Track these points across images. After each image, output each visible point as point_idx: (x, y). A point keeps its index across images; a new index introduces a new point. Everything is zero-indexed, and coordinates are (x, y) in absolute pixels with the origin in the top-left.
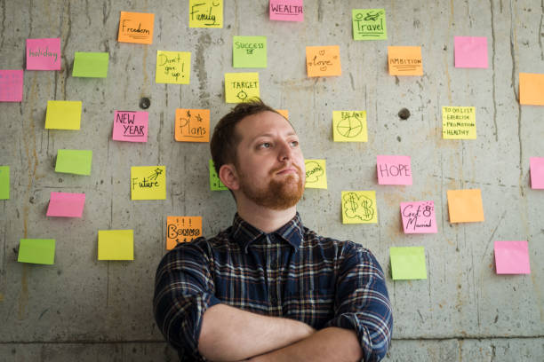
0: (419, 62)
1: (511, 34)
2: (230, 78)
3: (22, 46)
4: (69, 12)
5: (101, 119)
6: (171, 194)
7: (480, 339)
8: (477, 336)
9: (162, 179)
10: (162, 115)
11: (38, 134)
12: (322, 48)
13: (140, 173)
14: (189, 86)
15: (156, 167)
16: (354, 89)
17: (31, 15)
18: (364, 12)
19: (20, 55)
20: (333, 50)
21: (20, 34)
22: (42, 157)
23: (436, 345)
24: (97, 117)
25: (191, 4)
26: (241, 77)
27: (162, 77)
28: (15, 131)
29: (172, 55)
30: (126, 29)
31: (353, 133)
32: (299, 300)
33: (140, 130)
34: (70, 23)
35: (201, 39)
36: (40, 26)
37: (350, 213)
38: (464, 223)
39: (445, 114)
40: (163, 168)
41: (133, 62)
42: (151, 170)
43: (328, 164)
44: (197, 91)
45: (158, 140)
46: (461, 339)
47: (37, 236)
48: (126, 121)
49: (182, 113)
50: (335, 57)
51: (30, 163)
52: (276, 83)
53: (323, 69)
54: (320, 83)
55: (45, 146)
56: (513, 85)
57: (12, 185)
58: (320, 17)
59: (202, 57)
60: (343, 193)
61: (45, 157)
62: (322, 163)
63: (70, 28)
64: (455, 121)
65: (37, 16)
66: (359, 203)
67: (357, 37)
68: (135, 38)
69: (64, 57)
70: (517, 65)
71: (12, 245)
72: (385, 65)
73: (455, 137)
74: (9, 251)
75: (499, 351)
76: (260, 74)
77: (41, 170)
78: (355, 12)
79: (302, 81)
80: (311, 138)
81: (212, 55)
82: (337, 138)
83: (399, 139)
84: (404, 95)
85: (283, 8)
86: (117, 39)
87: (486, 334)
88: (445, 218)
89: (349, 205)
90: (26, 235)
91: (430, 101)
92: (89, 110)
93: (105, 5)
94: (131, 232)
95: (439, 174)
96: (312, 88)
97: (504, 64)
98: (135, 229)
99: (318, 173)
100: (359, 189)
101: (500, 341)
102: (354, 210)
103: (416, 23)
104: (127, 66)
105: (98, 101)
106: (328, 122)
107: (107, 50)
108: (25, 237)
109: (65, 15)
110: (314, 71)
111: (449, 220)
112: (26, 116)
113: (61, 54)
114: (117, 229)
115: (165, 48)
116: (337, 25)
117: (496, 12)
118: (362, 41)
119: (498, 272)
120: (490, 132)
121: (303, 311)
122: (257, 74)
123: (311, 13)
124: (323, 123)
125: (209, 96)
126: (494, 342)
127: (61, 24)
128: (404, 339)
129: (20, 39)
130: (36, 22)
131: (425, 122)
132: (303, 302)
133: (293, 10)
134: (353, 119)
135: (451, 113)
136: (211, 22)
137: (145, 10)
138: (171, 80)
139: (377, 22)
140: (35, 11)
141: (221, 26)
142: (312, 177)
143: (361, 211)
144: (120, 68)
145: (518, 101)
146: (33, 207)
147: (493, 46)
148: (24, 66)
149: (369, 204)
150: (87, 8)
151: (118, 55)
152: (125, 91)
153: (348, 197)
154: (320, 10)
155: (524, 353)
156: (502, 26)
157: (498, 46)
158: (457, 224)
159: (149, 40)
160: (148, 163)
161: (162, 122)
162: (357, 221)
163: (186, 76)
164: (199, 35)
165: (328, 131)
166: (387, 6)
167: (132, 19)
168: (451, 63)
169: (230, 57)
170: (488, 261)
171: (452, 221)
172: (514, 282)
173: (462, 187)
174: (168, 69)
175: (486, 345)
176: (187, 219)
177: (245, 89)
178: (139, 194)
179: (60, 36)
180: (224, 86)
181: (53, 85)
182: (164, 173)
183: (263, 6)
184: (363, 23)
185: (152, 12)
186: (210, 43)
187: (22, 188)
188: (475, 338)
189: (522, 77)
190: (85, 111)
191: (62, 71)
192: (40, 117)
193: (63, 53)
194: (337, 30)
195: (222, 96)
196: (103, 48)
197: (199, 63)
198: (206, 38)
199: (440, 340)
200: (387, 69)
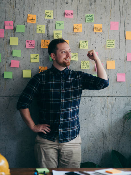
0: (101, 28)
1: (125, 21)
2: (55, 32)
3: (3, 23)
4: (15, 14)
5: (23, 42)
6: (40, 61)
7: (112, 97)
8: (112, 96)
9: (38, 57)
10: (38, 41)
11: (8, 46)
12: (78, 24)
13: (33, 56)
14: (44, 34)
15: (36, 54)
16: (85, 35)
17: (6, 15)
18: (88, 15)
19: (3, 25)
20: (80, 25)
21: (3, 20)
22: (9, 51)
23: (102, 98)
24: (22, 41)
25: (45, 12)
26: (57, 32)
27: (38, 31)
28: (2, 45)
29: (40, 26)
30: (29, 19)
31: (84, 46)
32: (70, 88)
33: (33, 45)
34: (15, 17)
35: (48, 22)
36: (8, 18)
37: (83, 66)
38: (110, 69)
39: (107, 42)
40: (38, 54)
41: (31, 27)
42: (35, 55)
43: (78, 54)
44: (47, 35)
45: (37, 48)
46: (108, 96)
47: (8, 71)
48: (29, 43)
49: (43, 41)
50: (81, 27)
51: (6, 53)
52: (66, 33)
53: (78, 30)
54: (77, 33)
55: (9, 49)
56: (124, 34)
57: (2, 58)
58: (77, 16)
59: (48, 26)
60: (82, 61)
61: (10, 51)
62: (77, 54)
63: (15, 18)
64: (109, 43)
65: (7, 15)
66: (85, 64)
67: (87, 22)
68: (31, 21)
69: (14, 26)
70: (126, 29)
71: (2, 73)
72: (93, 29)
73: (109, 47)
74: (1, 75)
75: (117, 99)
76: (62, 31)
77: (8, 55)
78: (86, 15)
79: (72, 33)
80: (74, 47)
81: (50, 26)
82: (81, 48)
83: (96, 48)
84: (97, 37)
85: (68, 14)
86: (27, 21)
87: (114, 96)
88: (106, 68)
89: (83, 64)
90: (6, 71)
91: (104, 38)
92: (20, 40)
93: (24, 12)
94: (30, 70)
95: (105, 57)
96: (75, 35)
97: (123, 29)
98: (31, 70)
99: (76, 56)
100: (85, 60)
101: (117, 97)
102: (84, 65)
103: (101, 18)
104: (29, 28)
105: (22, 38)
106: (78, 43)
107: (24, 24)
108: (5, 71)
109: (14, 15)
110: (75, 30)
111: (107, 68)
112: (5, 41)
113: (13, 25)
114: (27, 69)
115: (39, 24)
116: (82, 18)
117: (121, 15)
118: (88, 23)
119: (118, 81)
120: (118, 46)
121: (71, 91)
122: (61, 31)
123: (75, 15)
124: (77, 43)
125: (49, 36)
126: (116, 97)
127: (13, 18)
128: (94, 96)
129: (3, 21)
130: (7, 17)
131: (102, 44)
132: (71, 88)
133: (71, 14)
134: (85, 43)
135: (109, 41)
136: (50, 17)
137: (34, 14)
138: (40, 32)
139: (92, 18)
140: (6, 14)
141: (53, 18)
142: (74, 57)
143: (86, 66)
144: (28, 29)
145: (125, 38)
146: (7, 64)
147: (120, 24)
148: (4, 28)
149: (88, 64)
150: (19, 13)
151: (27, 26)
152: (29, 35)
153: (82, 62)
154: (77, 14)
155: (123, 100)
156: (123, 19)
157: (121, 24)
158: (109, 69)
159: (35, 22)
160: (35, 53)
161: (38, 43)
162: (85, 68)
163: (44, 31)
164: (47, 21)
165: (78, 46)
166: (94, 14)
167: (31, 16)
168: (109, 29)
169: (55, 26)
170: (115, 78)
171: (107, 69)
172: (121, 83)
173: (110, 60)
174: (40, 29)
175: (114, 98)
176: (44, 67)
177: (58, 35)
178: (32, 61)
179: (13, 21)
180: (53, 34)
181: (11, 33)
182: (38, 56)
183: (63, 13)
184: (88, 18)
185: (35, 14)
186: (50, 23)
187: (4, 59)
188: (111, 96)
189: (127, 32)
190: (19, 40)
191: (13, 30)
192: (8, 41)
193: (14, 25)
194: (82, 20)
195: (53, 36)
196: (23, 24)
197: (47, 28)
198: (49, 22)
199: (103, 97)
200: (93, 30)
